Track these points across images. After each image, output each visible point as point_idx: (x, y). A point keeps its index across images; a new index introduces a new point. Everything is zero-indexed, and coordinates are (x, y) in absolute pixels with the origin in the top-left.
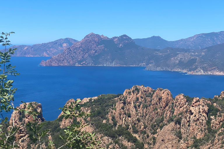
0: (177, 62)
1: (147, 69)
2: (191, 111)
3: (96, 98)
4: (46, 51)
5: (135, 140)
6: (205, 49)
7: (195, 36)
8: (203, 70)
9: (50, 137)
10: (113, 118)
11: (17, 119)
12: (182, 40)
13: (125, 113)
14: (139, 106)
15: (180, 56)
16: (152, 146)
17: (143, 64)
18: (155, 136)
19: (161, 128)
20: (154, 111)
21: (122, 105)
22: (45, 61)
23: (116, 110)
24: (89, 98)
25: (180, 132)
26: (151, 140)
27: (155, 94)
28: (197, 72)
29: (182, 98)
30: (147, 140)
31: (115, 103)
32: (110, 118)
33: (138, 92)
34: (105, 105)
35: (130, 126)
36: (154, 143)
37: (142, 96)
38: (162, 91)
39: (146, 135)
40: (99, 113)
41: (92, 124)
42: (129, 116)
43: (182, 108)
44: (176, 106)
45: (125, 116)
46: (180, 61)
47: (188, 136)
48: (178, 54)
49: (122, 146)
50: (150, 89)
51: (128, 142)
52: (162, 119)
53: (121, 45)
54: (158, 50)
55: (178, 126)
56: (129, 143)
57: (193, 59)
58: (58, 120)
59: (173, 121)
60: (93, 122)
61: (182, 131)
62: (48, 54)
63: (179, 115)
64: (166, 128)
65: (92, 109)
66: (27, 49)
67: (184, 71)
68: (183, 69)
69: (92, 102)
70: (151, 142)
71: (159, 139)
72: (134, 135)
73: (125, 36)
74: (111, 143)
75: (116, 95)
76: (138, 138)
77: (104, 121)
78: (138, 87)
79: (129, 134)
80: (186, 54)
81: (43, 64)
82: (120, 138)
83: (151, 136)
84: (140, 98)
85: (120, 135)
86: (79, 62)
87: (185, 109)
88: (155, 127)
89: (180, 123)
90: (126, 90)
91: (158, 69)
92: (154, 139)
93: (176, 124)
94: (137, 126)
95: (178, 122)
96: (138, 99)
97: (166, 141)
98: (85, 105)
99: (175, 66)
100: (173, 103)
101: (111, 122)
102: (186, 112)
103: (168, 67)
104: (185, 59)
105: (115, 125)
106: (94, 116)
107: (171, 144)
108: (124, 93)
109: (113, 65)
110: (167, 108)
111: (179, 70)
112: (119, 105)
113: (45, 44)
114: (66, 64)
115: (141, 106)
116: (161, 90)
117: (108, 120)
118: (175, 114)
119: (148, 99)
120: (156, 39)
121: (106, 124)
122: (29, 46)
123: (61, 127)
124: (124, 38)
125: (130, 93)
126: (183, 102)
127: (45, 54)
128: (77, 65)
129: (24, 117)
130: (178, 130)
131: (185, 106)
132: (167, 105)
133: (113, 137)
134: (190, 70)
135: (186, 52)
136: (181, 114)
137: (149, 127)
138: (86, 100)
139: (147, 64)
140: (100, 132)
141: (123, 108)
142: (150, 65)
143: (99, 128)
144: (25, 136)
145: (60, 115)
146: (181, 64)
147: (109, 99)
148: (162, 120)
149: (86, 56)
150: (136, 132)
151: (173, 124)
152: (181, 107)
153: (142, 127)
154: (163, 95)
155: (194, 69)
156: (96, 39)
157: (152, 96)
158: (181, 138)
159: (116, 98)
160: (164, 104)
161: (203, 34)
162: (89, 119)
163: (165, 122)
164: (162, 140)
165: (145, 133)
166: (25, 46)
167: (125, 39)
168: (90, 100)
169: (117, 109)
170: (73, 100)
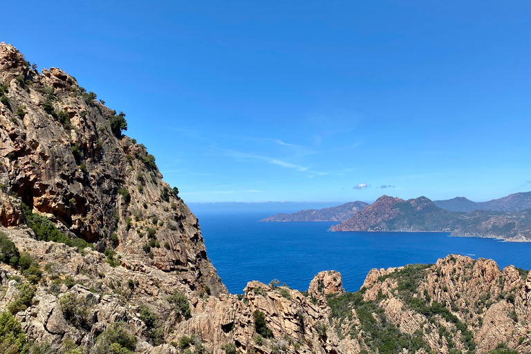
0: (490, 226)
1: (452, 235)
2: (526, 287)
3: (403, 268)
4: (335, 215)
5: (455, 320)
6: (524, 211)
7: (509, 196)
8: (525, 236)
9: (353, 311)
10: (426, 292)
11: (316, 288)
12: (493, 201)
13: (440, 287)
14: (457, 279)
15: (493, 220)
16: (478, 328)
17: (446, 230)
18: (482, 316)
19: (488, 306)
20: (476, 285)
21: (435, 277)
22: (335, 225)
23: (427, 282)
24: (395, 268)
25: (514, 313)
26: (476, 320)
27: (476, 265)
28: (517, 238)
29: (513, 270)
30: (472, 321)
31: (425, 275)
32: (422, 292)
33: (455, 262)
34: (414, 276)
35: (448, 303)
36: (481, 324)
37: (460, 267)
38: (486, 262)
39: (468, 315)
40: (408, 286)
41: (401, 298)
42: (446, 291)
43: (514, 283)
44: (505, 280)
45: (440, 290)
46: (493, 226)
47: (525, 318)
48: (490, 218)
49: (439, 326)
50: (470, 259)
51: (447, 321)
52: (488, 295)
53: (419, 208)
54: (465, 213)
55: (511, 305)
56: (449, 323)
57: (510, 224)
58: (360, 291)
59: (503, 298)
60: (402, 296)
61: (517, 311)
62: (337, 219)
63: (511, 292)
64: (494, 307)
65: (399, 280)
66: (315, 213)
67: (500, 238)
68: (498, 235)
69: (398, 273)
70: (477, 323)
71: (487, 320)
72: (454, 314)
73: (423, 197)
74: (425, 322)
75: (427, 265)
76: (459, 318)
77: (415, 296)
78: (454, 256)
79: (447, 312)
80: (500, 217)
81: (333, 229)
82: (436, 316)
83: (476, 316)
84: (457, 269)
85: (435, 313)
86: (372, 227)
87: (518, 285)
88: (480, 305)
89: (512, 301)
90: (439, 260)
91: (466, 235)
92: (480, 319)
93: (507, 302)
94: (457, 303)
95: (511, 300)
96: (455, 270)
97: (497, 323)
98: (390, 276)
99: (487, 231)
100: (501, 277)
101: (423, 296)
102: (521, 288)
103: (479, 233)
104: (499, 223)
105: (428, 300)
106: (402, 290)
107: (504, 327)
108: (437, 263)
109: (410, 230)
110: (494, 282)
111: (494, 237)
112: (431, 278)
113: (333, 208)
114: (357, 230)
115: (460, 278)
116: (484, 261)
117: (420, 294)
118: (505, 289)
119: (469, 271)
120: (461, 201)
121: (417, 299)
122: (317, 211)
123: (365, 300)
124: (422, 200)
125: (444, 263)
126: (514, 275)
127: (334, 219)
128: (369, 230)
129: (323, 286)
130: (512, 310)
131: (518, 281)
132: (493, 278)
133: (426, 314)
134: (508, 237)
135: (500, 214)
136: (514, 289)
137: (472, 304)
138: (391, 270)
139: (452, 230)
140: (411, 308)
141: (437, 281)
142: (456, 231)
143: (409, 303)
144: (325, 308)
145: (362, 287)
146: (495, 229)
147: (418, 269)
148: (488, 297)
149: (379, 220)
150: (456, 310)
151: (504, 302)
152: (512, 282)
153: (464, 304)
154: (487, 266)
155: (513, 236)
156: (390, 202)
157: (472, 267)
158: (516, 320)
159: (427, 269)
160: (489, 277)
161: (520, 193)
162: (396, 292)
163: (492, 299)
164: (492, 322)
165: (468, 311)
166: (314, 210)
167: (425, 202)
168: (396, 270)
169: (430, 282)
170: (376, 270)
